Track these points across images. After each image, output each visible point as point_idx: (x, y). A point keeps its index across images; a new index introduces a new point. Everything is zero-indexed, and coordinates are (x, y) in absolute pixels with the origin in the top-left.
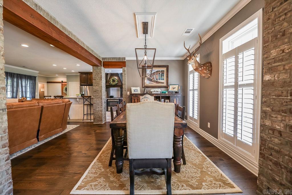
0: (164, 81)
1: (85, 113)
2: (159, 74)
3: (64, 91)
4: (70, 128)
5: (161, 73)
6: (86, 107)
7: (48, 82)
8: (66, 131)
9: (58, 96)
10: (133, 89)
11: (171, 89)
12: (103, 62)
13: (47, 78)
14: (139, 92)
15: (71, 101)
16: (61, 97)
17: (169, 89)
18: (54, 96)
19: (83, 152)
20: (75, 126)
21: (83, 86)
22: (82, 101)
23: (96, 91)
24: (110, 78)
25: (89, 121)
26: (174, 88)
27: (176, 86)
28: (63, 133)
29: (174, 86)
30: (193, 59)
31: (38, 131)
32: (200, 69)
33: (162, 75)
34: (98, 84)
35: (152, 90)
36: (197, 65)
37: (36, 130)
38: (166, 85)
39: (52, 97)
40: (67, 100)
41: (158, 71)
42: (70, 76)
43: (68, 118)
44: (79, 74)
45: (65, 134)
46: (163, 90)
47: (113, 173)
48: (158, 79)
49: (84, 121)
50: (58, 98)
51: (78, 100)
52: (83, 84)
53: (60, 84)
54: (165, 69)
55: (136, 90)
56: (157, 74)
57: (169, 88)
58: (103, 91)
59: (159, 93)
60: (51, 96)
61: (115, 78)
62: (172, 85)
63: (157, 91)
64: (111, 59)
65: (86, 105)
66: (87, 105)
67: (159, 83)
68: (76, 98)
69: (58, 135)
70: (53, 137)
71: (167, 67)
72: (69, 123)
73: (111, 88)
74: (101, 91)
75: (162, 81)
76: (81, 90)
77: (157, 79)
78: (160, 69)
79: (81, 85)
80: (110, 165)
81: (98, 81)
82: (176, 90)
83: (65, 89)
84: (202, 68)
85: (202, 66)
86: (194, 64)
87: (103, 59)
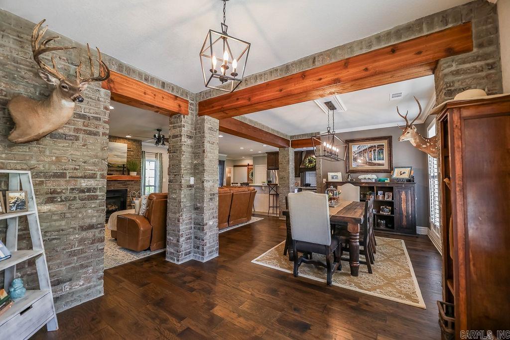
0: (385, 162)
1: (271, 205)
2: (375, 150)
3: (250, 177)
4: (254, 219)
5: (377, 150)
6: (271, 197)
7: (235, 166)
8: (251, 222)
9: (244, 184)
10: (330, 175)
11: (396, 174)
12: (292, 141)
13: (234, 161)
14: (340, 180)
15: (256, 189)
16: (247, 184)
17: (393, 174)
18: (241, 184)
19: (264, 241)
20: (259, 219)
21: (271, 171)
22: (267, 189)
23: (282, 178)
24: (305, 158)
25: (275, 215)
26: (402, 173)
27: (407, 170)
28: (247, 223)
29: (403, 170)
30: (408, 133)
31: (229, 216)
32: (424, 146)
33: (379, 152)
34: (286, 170)
35: (361, 177)
36: (418, 141)
37: (228, 215)
38: (387, 168)
39: (239, 185)
40: (252, 188)
41: (372, 147)
42: (256, 158)
43: (253, 210)
44: (266, 155)
45: (250, 225)
46: (382, 176)
47: (286, 260)
48: (373, 159)
49: (269, 215)
50: (244, 186)
51: (263, 188)
52: (270, 167)
53: (246, 168)
54: (385, 143)
55: (335, 177)
56: (371, 151)
57: (393, 172)
58: (290, 177)
59: (374, 181)
60: (237, 183)
61: (313, 158)
62: (399, 167)
63: (369, 179)
64: (301, 136)
65: (271, 194)
66: (273, 195)
67: (375, 164)
68: (262, 186)
69: (243, 225)
70: (240, 226)
71: (389, 139)
72: (254, 215)
73: (307, 172)
74: (288, 178)
75: (381, 162)
76: (268, 175)
77: (371, 160)
78: (376, 143)
79: (268, 169)
80: (285, 254)
81: (285, 165)
82: (406, 176)
83: (251, 174)
84: (427, 145)
85: (428, 142)
86: (412, 139)
87: (291, 137)
